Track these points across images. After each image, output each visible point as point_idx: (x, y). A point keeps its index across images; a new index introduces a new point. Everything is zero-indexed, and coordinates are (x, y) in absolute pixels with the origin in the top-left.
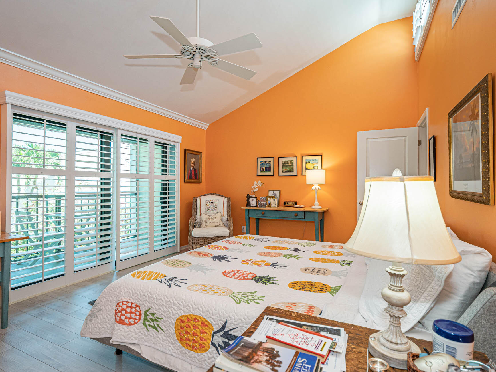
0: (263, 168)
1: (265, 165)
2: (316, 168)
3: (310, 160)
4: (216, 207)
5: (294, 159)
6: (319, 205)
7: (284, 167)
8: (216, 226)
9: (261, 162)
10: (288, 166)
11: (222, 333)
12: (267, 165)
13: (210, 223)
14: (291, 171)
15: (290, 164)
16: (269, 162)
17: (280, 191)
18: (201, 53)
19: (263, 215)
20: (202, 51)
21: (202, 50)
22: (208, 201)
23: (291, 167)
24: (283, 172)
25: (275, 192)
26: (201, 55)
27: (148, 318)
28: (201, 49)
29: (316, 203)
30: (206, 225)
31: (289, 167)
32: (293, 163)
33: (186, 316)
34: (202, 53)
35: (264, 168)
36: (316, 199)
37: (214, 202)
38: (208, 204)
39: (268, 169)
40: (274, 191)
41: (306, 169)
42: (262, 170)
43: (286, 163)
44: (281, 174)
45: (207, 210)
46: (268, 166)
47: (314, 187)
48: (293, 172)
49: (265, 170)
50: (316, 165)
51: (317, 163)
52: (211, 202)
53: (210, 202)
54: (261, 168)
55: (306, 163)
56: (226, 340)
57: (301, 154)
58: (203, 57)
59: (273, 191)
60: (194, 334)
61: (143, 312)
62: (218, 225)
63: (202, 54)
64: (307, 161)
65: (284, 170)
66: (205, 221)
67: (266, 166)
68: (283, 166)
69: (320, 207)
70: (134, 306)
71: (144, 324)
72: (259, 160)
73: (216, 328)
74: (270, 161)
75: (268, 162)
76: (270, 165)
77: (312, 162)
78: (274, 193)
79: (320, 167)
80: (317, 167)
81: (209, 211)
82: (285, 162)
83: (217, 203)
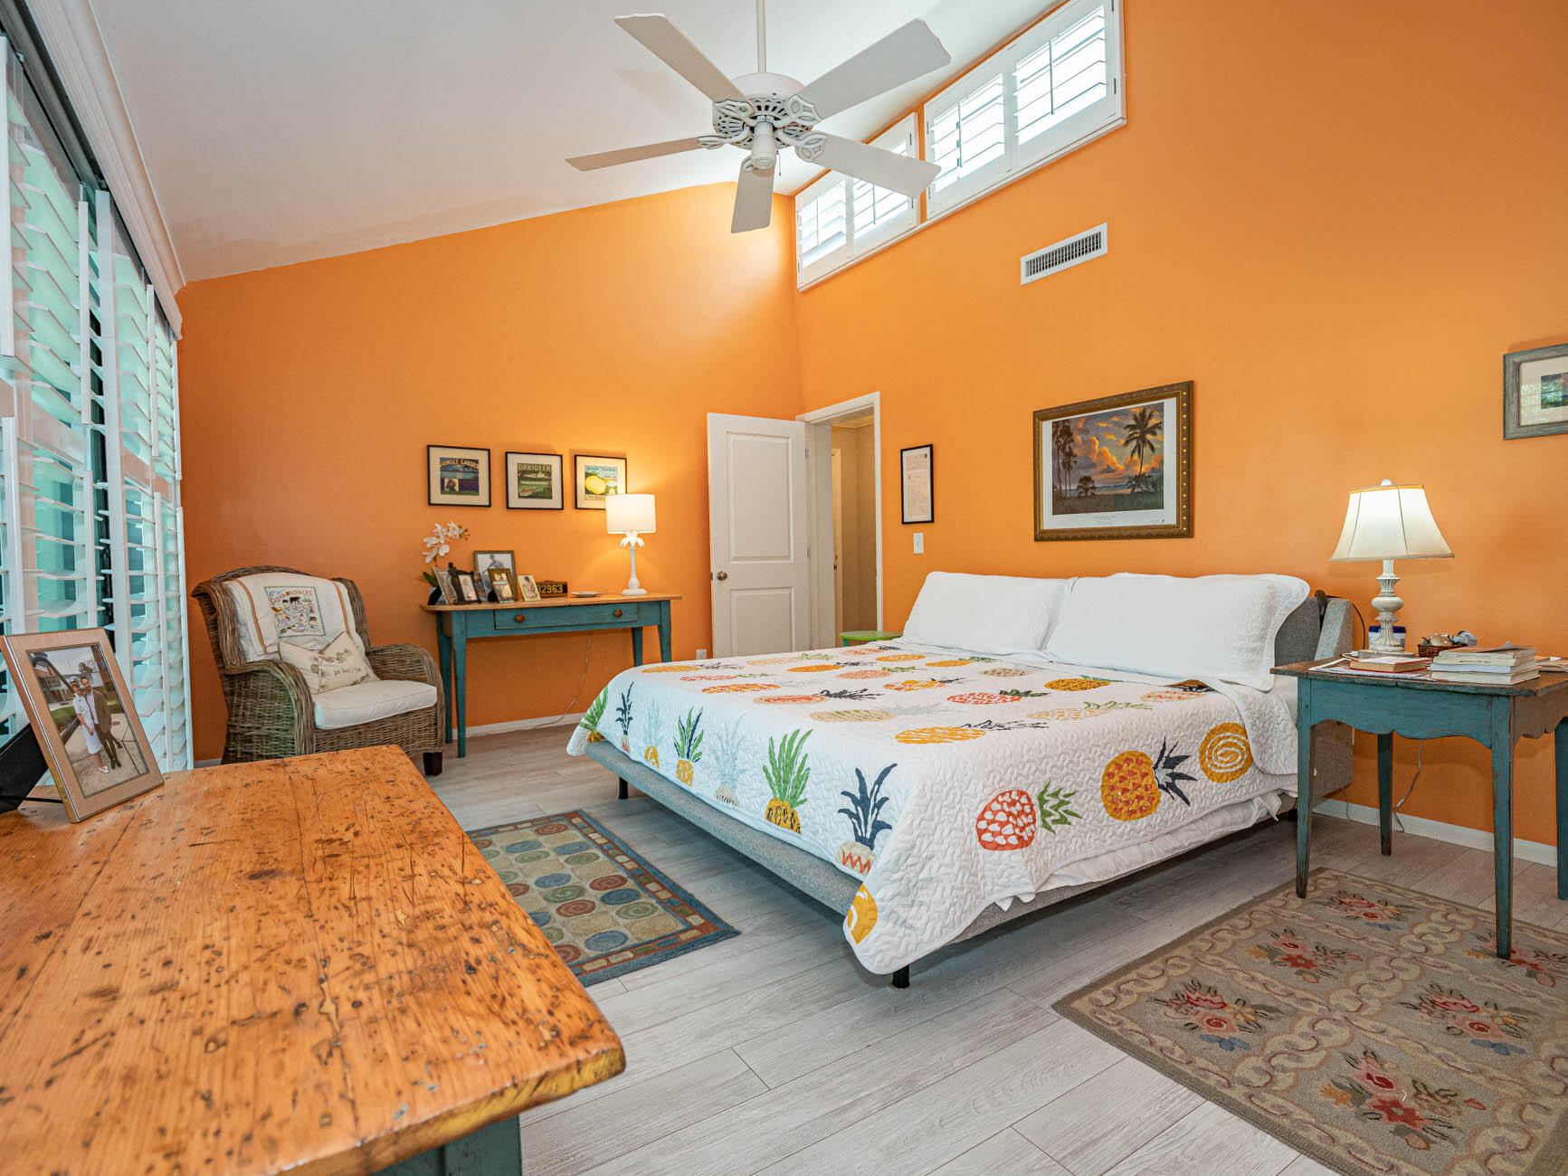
0: (450, 481)
1: (457, 471)
2: (612, 491)
3: (597, 468)
4: (312, 615)
5: (555, 462)
6: (640, 587)
7: (523, 482)
8: (355, 683)
9: (442, 460)
10: (535, 480)
11: (1161, 764)
12: (464, 472)
13: (337, 673)
14: (547, 494)
15: (541, 475)
16: (473, 465)
17: (511, 552)
18: (772, 120)
19: (520, 626)
20: (773, 114)
21: (774, 109)
22: (275, 596)
23: (546, 483)
24: (519, 497)
25: (498, 557)
26: (775, 129)
27: (1047, 807)
28: (770, 109)
29: (634, 580)
30: (324, 681)
31: (537, 483)
32: (549, 474)
33: (1112, 762)
34: (776, 119)
35: (456, 481)
36: (634, 573)
37: (302, 597)
38: (280, 605)
39: (470, 486)
40: (492, 552)
41: (587, 492)
42: (447, 488)
43: (534, 472)
44: (515, 501)
45: (283, 631)
46: (470, 476)
47: (625, 541)
48: (551, 498)
49: (457, 488)
50: (611, 484)
51: (615, 479)
52: (293, 599)
53: (288, 598)
54: (442, 481)
55: (587, 475)
56: (1170, 771)
57: (571, 451)
58: (780, 134)
59: (489, 555)
60: (1136, 786)
61: (1035, 801)
62: (363, 678)
63: (777, 124)
64: (590, 471)
65: (524, 491)
66: (315, 669)
67: (460, 476)
68: (520, 478)
69: (643, 591)
70: (1014, 796)
71: (1045, 825)
72: (436, 455)
73: (1154, 759)
74: (476, 462)
75: (468, 463)
76: (475, 471)
77: (601, 474)
78: (495, 562)
79: (621, 489)
80: (615, 488)
81: (289, 632)
82: (525, 468)
83: (314, 602)
